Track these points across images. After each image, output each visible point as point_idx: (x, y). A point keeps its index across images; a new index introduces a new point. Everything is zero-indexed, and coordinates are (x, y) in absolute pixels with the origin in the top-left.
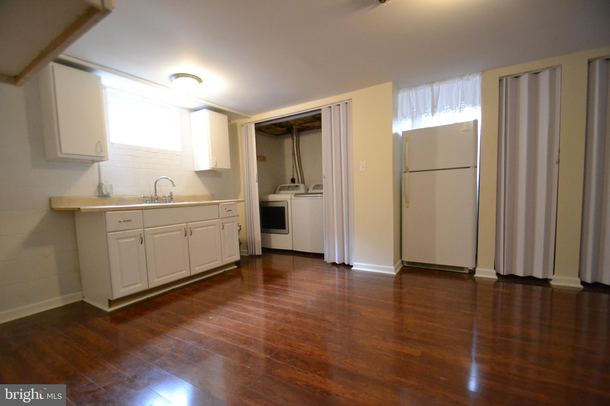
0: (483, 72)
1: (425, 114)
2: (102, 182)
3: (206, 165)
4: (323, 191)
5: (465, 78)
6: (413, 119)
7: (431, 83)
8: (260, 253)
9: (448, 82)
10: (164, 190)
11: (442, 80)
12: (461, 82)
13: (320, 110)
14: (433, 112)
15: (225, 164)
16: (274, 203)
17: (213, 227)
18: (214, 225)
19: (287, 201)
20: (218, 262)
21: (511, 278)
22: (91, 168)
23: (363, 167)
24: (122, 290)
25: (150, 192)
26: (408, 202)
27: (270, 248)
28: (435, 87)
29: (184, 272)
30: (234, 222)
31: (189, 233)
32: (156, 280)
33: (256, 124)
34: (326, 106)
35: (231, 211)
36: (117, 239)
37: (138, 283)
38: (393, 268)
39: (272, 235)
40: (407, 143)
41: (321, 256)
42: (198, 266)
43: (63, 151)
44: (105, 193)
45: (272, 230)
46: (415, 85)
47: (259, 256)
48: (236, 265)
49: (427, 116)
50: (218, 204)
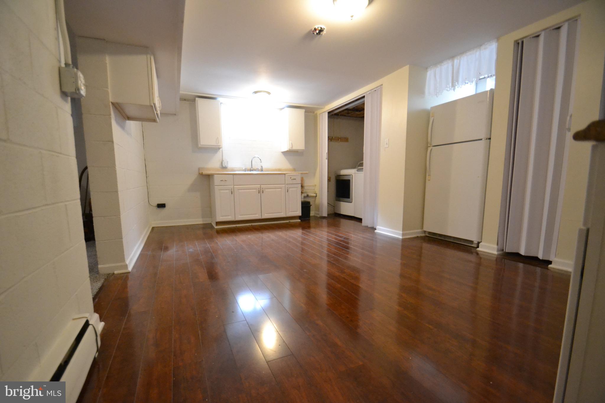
0: (498, 39)
1: (446, 89)
2: (224, 159)
3: (286, 149)
4: (364, 167)
5: (483, 47)
6: (437, 95)
7: (452, 57)
8: (326, 215)
9: (468, 53)
10: (257, 165)
11: (462, 53)
12: (478, 53)
13: (364, 97)
14: (453, 86)
15: (300, 145)
16: (345, 176)
17: (280, 190)
18: (281, 188)
19: (352, 175)
20: (282, 213)
21: (516, 256)
22: (218, 152)
23: (387, 144)
24: (221, 218)
25: (249, 167)
26: (430, 175)
27: (340, 213)
28: (456, 61)
29: (257, 215)
30: (297, 188)
31: (262, 192)
32: (239, 217)
33: (329, 113)
34: (372, 91)
35: (295, 180)
36: (219, 190)
37: (229, 216)
38: (401, 232)
39: (342, 203)
40: (433, 118)
41: (360, 220)
42: (267, 214)
43: (201, 144)
44: (224, 166)
45: (341, 199)
46: (439, 62)
47: (324, 218)
48: (300, 219)
49: (449, 91)
50: (285, 175)
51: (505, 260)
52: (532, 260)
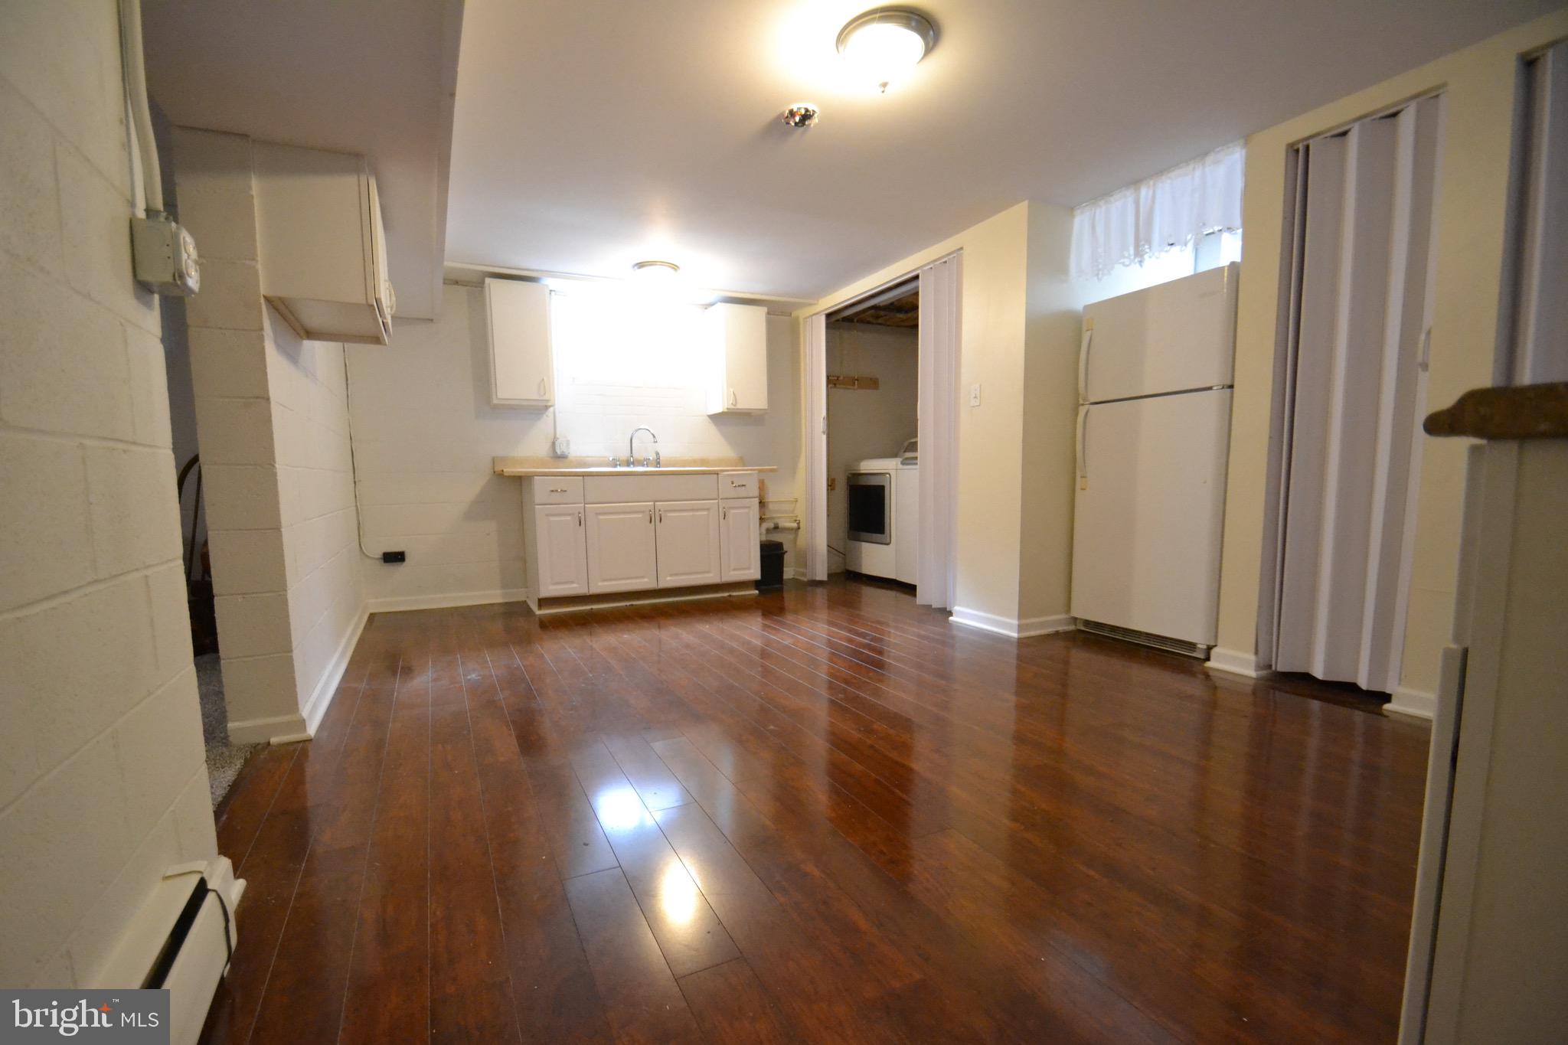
0: (1247, 139)
1: (1122, 261)
2: (558, 436)
3: (718, 407)
4: (918, 454)
5: (1210, 159)
6: (1100, 276)
7: (1136, 183)
8: (825, 578)
9: (1173, 174)
10: (644, 449)
11: (1160, 172)
12: (1198, 173)
13: (917, 277)
14: (1139, 254)
15: (756, 399)
16: (868, 477)
17: (705, 513)
18: (708, 509)
19: (889, 474)
20: (711, 575)
22: (545, 416)
23: (975, 397)
24: (552, 587)
25: (624, 454)
26: (1086, 478)
27: (857, 571)
28: (1144, 192)
29: (646, 580)
30: (749, 507)
31: (658, 519)
32: (600, 584)
33: (829, 316)
34: (938, 262)
35: (743, 488)
36: (547, 515)
37: (572, 582)
38: (1015, 622)
39: (865, 546)
40: (1089, 333)
41: (910, 589)
42: (671, 575)
43: (500, 395)
44: (559, 452)
45: (864, 535)
46: (1103, 194)
47: (820, 583)
48: (756, 589)
49: (1128, 266)
50: (717, 474)
51: (1277, 692)
52: (1343, 692)
